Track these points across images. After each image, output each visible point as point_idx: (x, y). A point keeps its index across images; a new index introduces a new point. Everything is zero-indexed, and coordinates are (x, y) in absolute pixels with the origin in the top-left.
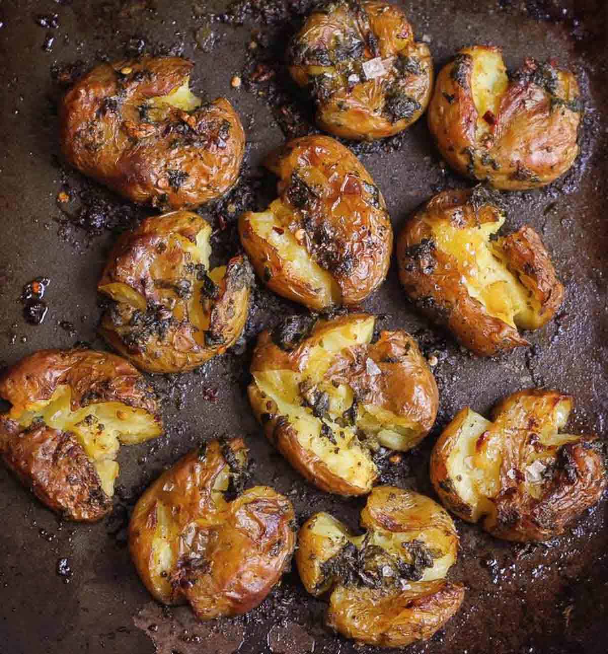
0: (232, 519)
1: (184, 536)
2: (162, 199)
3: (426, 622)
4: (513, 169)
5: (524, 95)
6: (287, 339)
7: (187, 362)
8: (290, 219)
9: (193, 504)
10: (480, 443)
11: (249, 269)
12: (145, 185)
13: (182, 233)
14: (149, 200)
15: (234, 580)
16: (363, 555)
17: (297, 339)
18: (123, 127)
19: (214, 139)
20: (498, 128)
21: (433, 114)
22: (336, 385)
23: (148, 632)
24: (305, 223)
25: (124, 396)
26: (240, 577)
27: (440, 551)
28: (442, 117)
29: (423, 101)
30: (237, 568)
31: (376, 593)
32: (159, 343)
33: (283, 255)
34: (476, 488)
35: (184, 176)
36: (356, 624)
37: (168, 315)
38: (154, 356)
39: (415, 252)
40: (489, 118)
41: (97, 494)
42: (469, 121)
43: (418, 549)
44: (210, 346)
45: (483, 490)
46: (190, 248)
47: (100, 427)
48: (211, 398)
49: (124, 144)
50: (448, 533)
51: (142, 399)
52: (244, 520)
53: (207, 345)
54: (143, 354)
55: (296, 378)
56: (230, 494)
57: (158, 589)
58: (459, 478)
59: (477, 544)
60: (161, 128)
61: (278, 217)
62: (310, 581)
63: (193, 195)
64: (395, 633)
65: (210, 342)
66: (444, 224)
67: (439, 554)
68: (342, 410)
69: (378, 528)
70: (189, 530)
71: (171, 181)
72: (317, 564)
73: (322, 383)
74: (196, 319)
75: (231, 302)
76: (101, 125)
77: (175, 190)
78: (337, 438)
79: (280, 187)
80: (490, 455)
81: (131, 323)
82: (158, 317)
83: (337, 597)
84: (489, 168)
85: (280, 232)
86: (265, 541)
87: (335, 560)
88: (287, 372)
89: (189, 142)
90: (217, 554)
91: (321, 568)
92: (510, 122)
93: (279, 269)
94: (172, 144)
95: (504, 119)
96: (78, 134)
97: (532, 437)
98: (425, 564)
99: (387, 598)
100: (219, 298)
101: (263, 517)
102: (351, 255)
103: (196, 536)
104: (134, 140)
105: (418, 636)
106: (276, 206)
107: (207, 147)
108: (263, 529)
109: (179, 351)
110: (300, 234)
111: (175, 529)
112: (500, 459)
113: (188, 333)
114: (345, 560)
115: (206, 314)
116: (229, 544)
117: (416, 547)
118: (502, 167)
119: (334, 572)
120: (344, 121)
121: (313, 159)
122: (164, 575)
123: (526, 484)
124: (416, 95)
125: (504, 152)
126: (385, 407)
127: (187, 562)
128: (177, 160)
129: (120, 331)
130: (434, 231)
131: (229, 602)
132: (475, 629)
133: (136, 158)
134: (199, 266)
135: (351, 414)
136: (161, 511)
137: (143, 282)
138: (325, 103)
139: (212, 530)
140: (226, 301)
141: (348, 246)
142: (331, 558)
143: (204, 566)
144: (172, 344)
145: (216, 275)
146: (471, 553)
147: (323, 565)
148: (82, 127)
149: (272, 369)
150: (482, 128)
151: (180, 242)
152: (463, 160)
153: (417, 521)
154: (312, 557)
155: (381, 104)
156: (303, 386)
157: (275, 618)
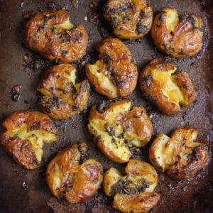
0: (81, 171)
1: (65, 176)
2: (59, 60)
3: (146, 207)
4: (180, 51)
5: (185, 25)
6: (101, 109)
7: (67, 116)
8: (103, 68)
9: (68, 165)
10: (166, 145)
11: (88, 84)
12: (53, 55)
13: (66, 72)
14: (55, 60)
15: (81, 191)
16: (125, 184)
17: (104, 109)
18: (46, 35)
19: (77, 40)
20: (175, 37)
21: (153, 32)
22: (117, 125)
23: (52, 207)
24: (108, 69)
25: (45, 128)
26: (83, 190)
28: (156, 33)
29: (149, 27)
30: (82, 187)
31: (130, 196)
32: (57, 110)
33: (100, 80)
34: (164, 161)
35: (67, 52)
36: (123, 207)
37: (60, 100)
38: (56, 114)
39: (146, 79)
40: (172, 34)
41: (35, 161)
42: (165, 34)
44: (75, 111)
45: (167, 162)
46: (68, 77)
47: (37, 138)
48: (75, 128)
49: (46, 41)
50: (154, 176)
51: (51, 129)
52: (85, 171)
53: (73, 110)
54: (52, 113)
55: (104, 122)
56: (81, 162)
57: (56, 193)
58: (159, 158)
59: (165, 179)
60: (59, 36)
61: (99, 66)
63: (70, 59)
64: (136, 210)
65: (75, 109)
66: (155, 70)
67: (151, 183)
68: (119, 133)
69: (131, 174)
70: (66, 174)
71: (62, 54)
72: (110, 186)
73: (112, 124)
74: (70, 101)
75: (82, 96)
76: (39, 34)
77: (64, 57)
78: (117, 143)
79: (100, 56)
80: (169, 150)
81: (48, 103)
82: (57, 101)
83: (116, 198)
84: (171, 51)
85: (99, 72)
86: (92, 178)
88: (101, 120)
89: (69, 40)
90: (76, 182)
91: (111, 188)
92: (180, 35)
93: (99, 85)
94: (63, 41)
95: (177, 33)
96: (30, 37)
97: (184, 144)
98: (147, 187)
99: (133, 198)
100: (78, 95)
101: (91, 170)
102: (124, 80)
103: (69, 176)
104: (50, 40)
105: (144, 211)
106: (98, 62)
107: (75, 43)
108: (92, 174)
109: (64, 112)
110: (106, 72)
111: (62, 173)
112: (173, 151)
113: (67, 106)
114: (119, 185)
115: (74, 100)
116: (80, 179)
117: (144, 181)
118: (176, 51)
119: (116, 189)
120: (122, 34)
121: (111, 47)
122: (57, 189)
123: (182, 160)
124: (147, 25)
125: (177, 45)
126: (134, 133)
127: (65, 185)
128: (64, 46)
129: (44, 105)
130: (152, 72)
131: (79, 199)
132: (163, 208)
133: (51, 46)
134: (71, 83)
135: (122, 135)
136: (57, 167)
137: (52, 88)
138: (116, 27)
139: (74, 174)
140: (80, 96)
141: (122, 77)
142: (115, 184)
143: (71, 187)
144: (62, 110)
145: (77, 86)
146: (163, 182)
147: (112, 186)
148: (32, 35)
149: (96, 119)
150: (170, 37)
151: (65, 75)
152: (163, 47)
153: (144, 172)
154: (108, 184)
155: (135, 28)
156: (106, 125)
157: (95, 203)
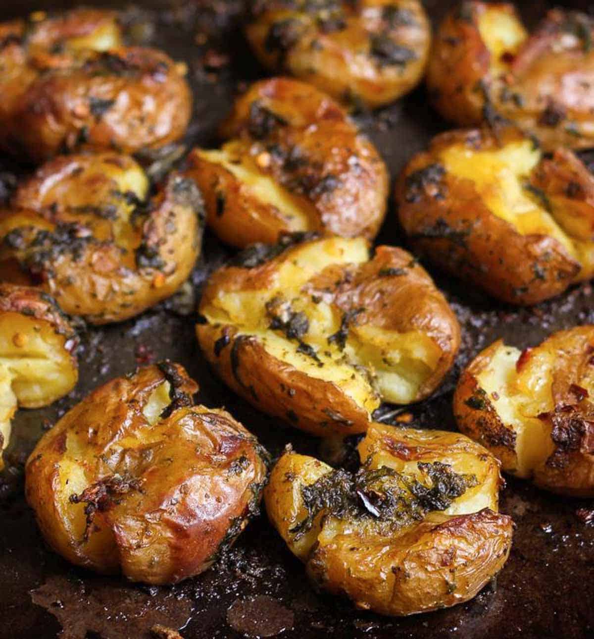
0: (173, 433)
1: (104, 458)
2: (81, 138)
3: (458, 552)
4: (542, 106)
7: (111, 290)
9: (118, 418)
10: (522, 361)
11: (195, 191)
12: (58, 114)
13: (108, 161)
15: (177, 495)
16: (361, 479)
19: (150, 72)
22: (316, 301)
23: (51, 610)
24: (270, 149)
25: (23, 303)
26: (185, 492)
27: (473, 477)
28: (445, 62)
30: (180, 480)
32: (73, 265)
35: (108, 104)
36: (356, 556)
37: (85, 233)
38: (67, 283)
39: (418, 179)
40: (508, 58)
43: (442, 471)
44: (144, 267)
46: (117, 177)
49: (30, 78)
51: (49, 310)
52: (191, 431)
53: (137, 267)
54: (52, 283)
55: (262, 297)
58: (496, 396)
59: (528, 510)
62: (286, 513)
64: (413, 565)
65: (144, 261)
66: (455, 149)
67: (472, 481)
68: (327, 335)
69: (383, 453)
70: (112, 452)
71: (92, 110)
72: (296, 485)
73: (297, 299)
74: (125, 242)
75: (172, 214)
77: (98, 119)
78: (321, 356)
81: (35, 242)
82: (73, 234)
83: (327, 534)
84: (510, 106)
85: (237, 163)
86: (221, 458)
87: (322, 484)
88: (250, 294)
90: (152, 472)
91: (304, 495)
93: (236, 189)
95: (528, 58)
99: (400, 533)
100: (155, 210)
102: (333, 176)
103: (122, 458)
104: (44, 71)
105: (448, 578)
108: (218, 446)
109: (100, 273)
110: (265, 159)
111: (91, 452)
112: (552, 379)
113: (113, 253)
114: (335, 485)
115: (138, 230)
116: (169, 459)
117: (440, 470)
119: (323, 502)
122: (74, 500)
126: (386, 328)
128: (102, 89)
129: (21, 255)
130: (442, 155)
131: (169, 534)
132: (532, 602)
134: (130, 194)
135: (340, 339)
137: (52, 207)
139: (143, 451)
140: (164, 211)
141: (329, 166)
142: (317, 482)
144: (91, 265)
147: (306, 488)
149: (227, 291)
152: (475, 101)
156: (271, 306)
157: (237, 591)
